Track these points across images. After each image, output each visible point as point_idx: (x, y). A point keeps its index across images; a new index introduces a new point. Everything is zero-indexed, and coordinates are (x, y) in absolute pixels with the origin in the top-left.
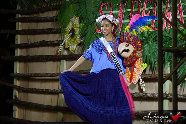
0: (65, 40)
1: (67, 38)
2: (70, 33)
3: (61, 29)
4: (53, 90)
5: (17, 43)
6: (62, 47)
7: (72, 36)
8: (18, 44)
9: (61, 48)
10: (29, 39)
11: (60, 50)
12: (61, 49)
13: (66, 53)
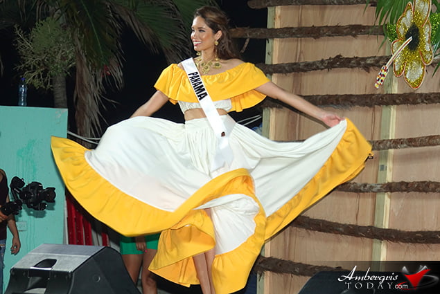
0: (393, 56)
1: (398, 50)
2: (407, 37)
3: (384, 27)
4: (361, 186)
5: (270, 63)
6: (386, 73)
7: (413, 46)
8: (272, 65)
9: (384, 76)
10: (301, 52)
11: (382, 81)
12: (382, 78)
13: (395, 90)
